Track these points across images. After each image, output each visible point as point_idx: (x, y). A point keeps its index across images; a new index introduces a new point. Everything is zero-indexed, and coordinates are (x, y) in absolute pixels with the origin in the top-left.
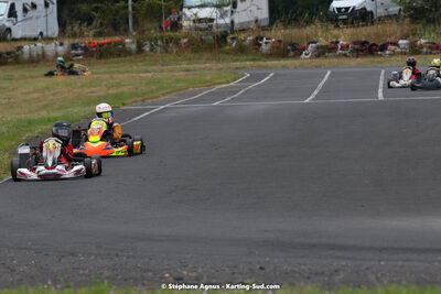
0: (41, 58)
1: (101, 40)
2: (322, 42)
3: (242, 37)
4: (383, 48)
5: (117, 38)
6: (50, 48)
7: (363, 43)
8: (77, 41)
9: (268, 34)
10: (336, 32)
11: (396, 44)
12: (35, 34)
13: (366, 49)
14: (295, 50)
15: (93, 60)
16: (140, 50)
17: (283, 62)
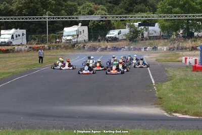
0: (20, 51)
1: (38, 46)
2: (103, 47)
3: (80, 45)
4: (121, 49)
5: (43, 45)
6: (23, 48)
7: (115, 47)
8: (31, 46)
9: (87, 44)
10: (107, 44)
11: (124, 48)
12: (19, 44)
13: (116, 49)
14: (95, 49)
15: (35, 52)
16: (49, 49)
17: (91, 53)
